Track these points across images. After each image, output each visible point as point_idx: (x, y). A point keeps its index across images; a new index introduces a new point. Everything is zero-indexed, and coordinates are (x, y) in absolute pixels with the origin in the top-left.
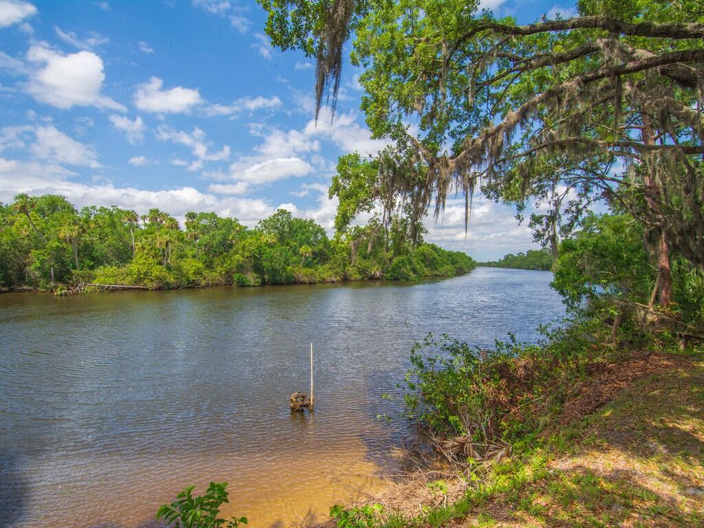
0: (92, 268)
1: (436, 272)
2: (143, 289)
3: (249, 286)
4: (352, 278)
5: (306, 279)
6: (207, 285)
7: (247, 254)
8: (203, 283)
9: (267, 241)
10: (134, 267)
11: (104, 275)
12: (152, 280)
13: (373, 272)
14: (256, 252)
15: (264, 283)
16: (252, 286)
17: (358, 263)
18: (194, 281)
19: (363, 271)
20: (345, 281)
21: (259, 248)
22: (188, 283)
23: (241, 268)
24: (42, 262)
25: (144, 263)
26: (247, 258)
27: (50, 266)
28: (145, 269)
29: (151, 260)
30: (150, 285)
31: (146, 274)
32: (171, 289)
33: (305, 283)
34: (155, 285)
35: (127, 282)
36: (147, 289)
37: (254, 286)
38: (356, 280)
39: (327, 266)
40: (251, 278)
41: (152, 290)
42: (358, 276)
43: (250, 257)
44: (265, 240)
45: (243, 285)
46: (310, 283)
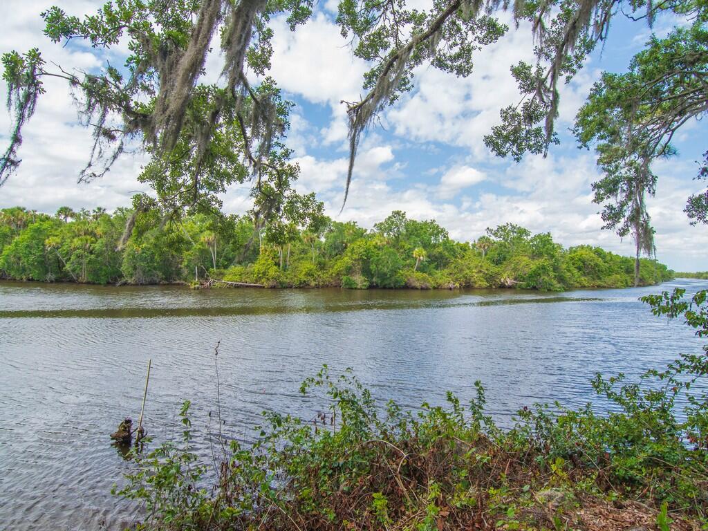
0: (226, 267)
1: (599, 282)
2: (261, 287)
3: (356, 288)
4: (477, 286)
5: (417, 284)
6: (317, 287)
7: (355, 256)
8: (313, 284)
9: (377, 244)
10: (256, 267)
11: (233, 274)
12: (268, 279)
13: (502, 280)
14: (363, 255)
15: (372, 287)
16: (359, 289)
17: (485, 268)
18: (305, 281)
19: (490, 278)
20: (468, 288)
21: (367, 250)
22: (300, 283)
23: (349, 271)
24: (189, 261)
25: (264, 264)
26: (355, 260)
27: (195, 265)
28: (263, 269)
29: (270, 261)
30: (265, 284)
31: (264, 273)
32: (284, 288)
33: (417, 289)
34: (271, 283)
35: (249, 281)
36: (264, 287)
37: (361, 289)
38: (480, 288)
39: (446, 271)
40: (359, 280)
41: (268, 288)
42: (485, 284)
43: (359, 260)
44: (374, 243)
45: (351, 288)
46: (422, 289)
